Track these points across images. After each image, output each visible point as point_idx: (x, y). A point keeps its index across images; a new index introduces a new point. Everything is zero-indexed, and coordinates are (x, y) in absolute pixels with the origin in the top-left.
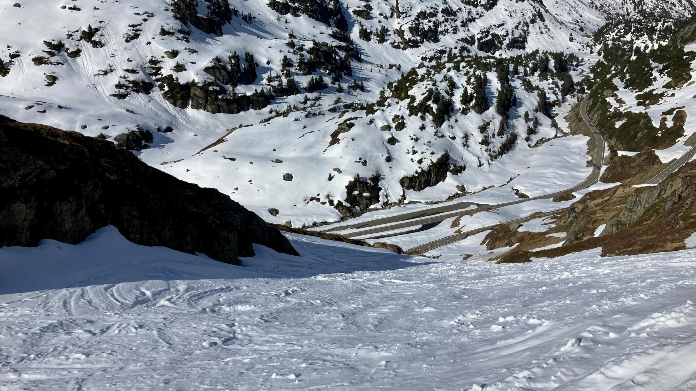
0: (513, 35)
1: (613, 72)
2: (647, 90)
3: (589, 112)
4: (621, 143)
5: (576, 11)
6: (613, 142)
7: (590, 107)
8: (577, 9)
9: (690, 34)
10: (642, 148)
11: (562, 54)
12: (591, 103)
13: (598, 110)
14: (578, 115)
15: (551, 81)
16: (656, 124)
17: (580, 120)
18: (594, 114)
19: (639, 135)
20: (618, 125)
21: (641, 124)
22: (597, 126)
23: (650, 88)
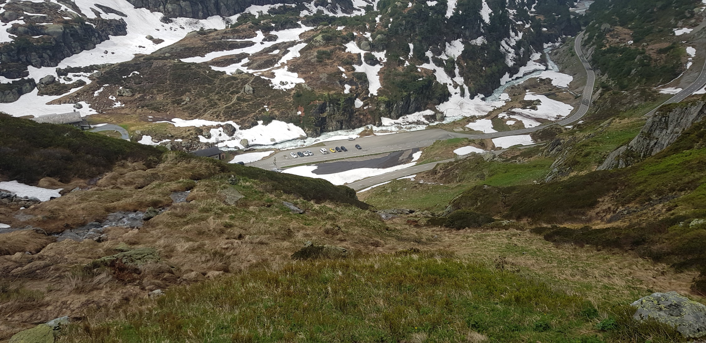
3: (584, 45)
4: (612, 80)
6: (605, 78)
7: (585, 41)
10: (635, 85)
12: (586, 38)
13: (593, 45)
14: (572, 49)
17: (573, 55)
18: (588, 49)
19: (633, 72)
21: (636, 60)
22: (589, 62)
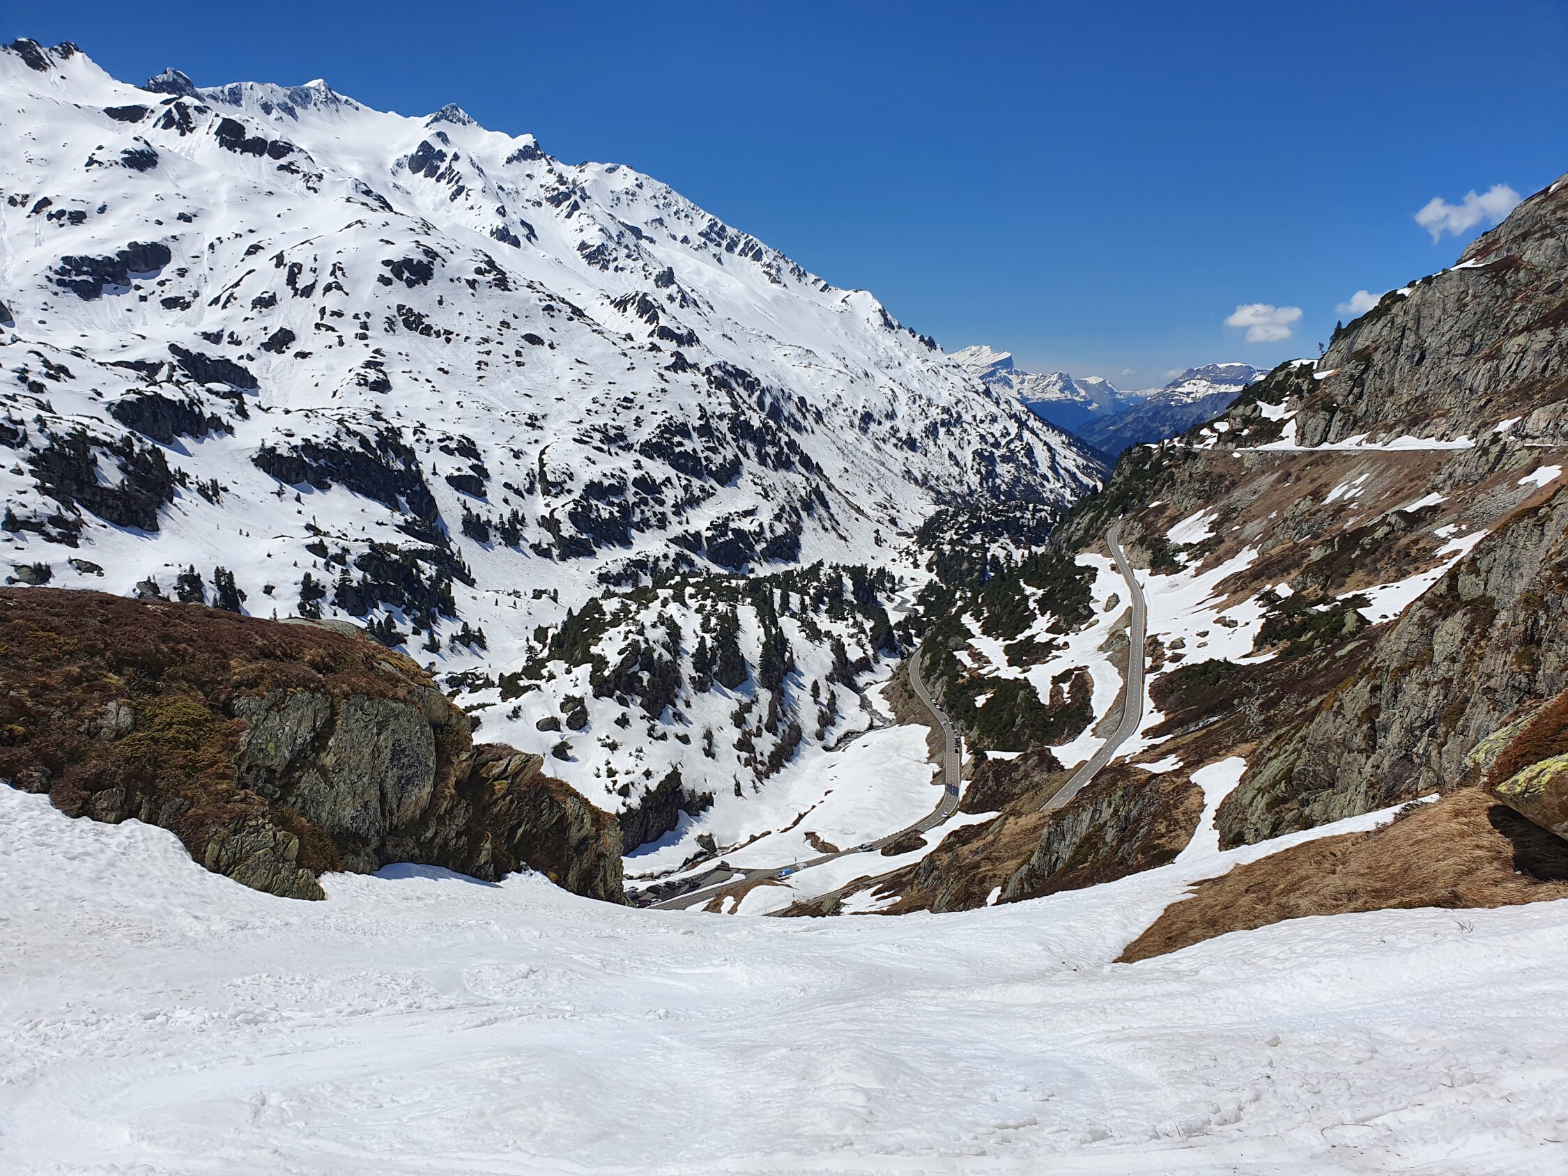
0: (772, 531)
1: (959, 603)
2: (1020, 637)
3: (926, 678)
4: (989, 737)
5: (881, 487)
6: (974, 733)
7: (927, 669)
8: (882, 482)
9: (1080, 533)
10: (1027, 744)
11: (864, 568)
12: (927, 662)
13: (941, 675)
14: (906, 685)
15: (851, 621)
16: (1045, 699)
17: (911, 695)
18: (935, 683)
19: (1019, 720)
20: (980, 701)
21: (1019, 699)
22: (942, 706)
23: (1028, 633)
